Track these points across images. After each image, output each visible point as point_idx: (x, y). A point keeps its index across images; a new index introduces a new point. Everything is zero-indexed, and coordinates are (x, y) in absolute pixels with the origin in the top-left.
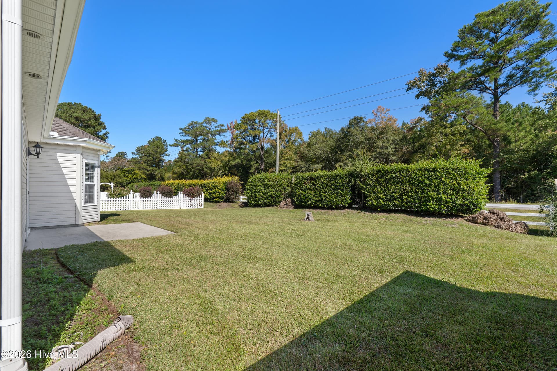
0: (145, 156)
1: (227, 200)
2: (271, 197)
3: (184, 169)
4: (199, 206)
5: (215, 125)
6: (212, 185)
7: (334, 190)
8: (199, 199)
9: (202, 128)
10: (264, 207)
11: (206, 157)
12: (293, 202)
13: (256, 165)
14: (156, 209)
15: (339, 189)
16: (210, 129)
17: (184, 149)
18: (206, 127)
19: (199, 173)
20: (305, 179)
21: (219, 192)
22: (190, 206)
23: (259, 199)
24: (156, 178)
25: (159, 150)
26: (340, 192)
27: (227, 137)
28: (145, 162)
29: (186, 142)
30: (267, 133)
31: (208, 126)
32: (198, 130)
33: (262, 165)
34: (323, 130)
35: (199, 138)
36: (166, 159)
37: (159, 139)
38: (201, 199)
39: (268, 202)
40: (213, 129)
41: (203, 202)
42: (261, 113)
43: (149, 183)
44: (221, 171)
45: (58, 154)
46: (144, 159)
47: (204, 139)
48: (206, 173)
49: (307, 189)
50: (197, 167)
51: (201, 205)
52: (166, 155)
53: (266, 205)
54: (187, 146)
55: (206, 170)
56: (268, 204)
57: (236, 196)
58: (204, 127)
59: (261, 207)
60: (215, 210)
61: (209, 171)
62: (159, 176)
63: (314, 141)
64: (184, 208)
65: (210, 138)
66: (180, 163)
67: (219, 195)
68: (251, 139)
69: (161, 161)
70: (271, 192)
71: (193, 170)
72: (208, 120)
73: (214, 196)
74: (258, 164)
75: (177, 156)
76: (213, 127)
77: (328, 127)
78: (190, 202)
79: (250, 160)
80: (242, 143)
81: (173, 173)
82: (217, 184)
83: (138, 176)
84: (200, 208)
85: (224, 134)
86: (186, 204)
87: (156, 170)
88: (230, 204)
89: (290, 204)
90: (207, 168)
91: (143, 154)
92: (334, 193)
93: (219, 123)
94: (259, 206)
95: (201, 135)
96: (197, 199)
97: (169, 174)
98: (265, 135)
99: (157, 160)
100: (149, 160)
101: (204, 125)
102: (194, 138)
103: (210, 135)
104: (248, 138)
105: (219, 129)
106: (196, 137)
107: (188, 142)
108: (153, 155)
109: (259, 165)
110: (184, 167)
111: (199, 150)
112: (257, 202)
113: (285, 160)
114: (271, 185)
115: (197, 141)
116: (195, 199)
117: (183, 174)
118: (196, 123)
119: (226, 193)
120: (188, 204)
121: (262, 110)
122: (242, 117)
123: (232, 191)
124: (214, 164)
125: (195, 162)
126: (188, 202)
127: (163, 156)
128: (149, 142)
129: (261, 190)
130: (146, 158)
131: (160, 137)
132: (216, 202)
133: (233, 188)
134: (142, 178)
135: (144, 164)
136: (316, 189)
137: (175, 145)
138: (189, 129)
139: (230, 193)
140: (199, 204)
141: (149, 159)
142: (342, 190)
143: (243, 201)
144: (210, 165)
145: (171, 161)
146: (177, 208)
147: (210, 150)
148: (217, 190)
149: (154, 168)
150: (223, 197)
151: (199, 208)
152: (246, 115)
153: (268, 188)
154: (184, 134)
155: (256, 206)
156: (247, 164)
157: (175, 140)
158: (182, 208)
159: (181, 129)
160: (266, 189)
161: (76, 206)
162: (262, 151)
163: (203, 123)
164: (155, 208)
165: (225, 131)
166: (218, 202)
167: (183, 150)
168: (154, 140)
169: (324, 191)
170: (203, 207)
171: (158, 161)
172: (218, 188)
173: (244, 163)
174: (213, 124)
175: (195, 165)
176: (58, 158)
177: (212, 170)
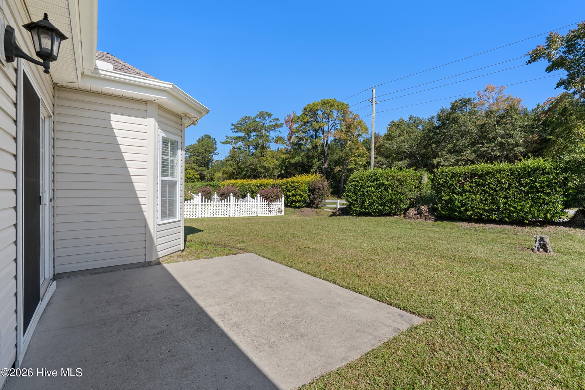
0: (194, 155)
1: (310, 205)
2: (391, 202)
3: (235, 169)
4: (278, 213)
5: (270, 120)
6: (290, 185)
7: (527, 193)
8: (278, 203)
9: (256, 123)
10: (378, 216)
11: (260, 155)
12: (433, 211)
13: (318, 163)
14: (228, 216)
15: (538, 192)
16: (264, 124)
17: (236, 147)
18: (259, 122)
19: (252, 172)
20: (460, 176)
21: (301, 195)
22: (268, 212)
23: (370, 205)
24: (206, 178)
25: (208, 149)
26: (543, 196)
27: (284, 132)
28: (194, 162)
29: (238, 140)
30: (331, 126)
31: (262, 120)
32: (251, 126)
33: (325, 163)
34: (406, 119)
35: (252, 134)
36: (215, 158)
37: (208, 137)
38: (280, 203)
39: (386, 210)
40: (267, 124)
41: (283, 208)
42: (326, 102)
43: (205, 184)
44: (277, 170)
45: (113, 117)
46: (194, 159)
47: (257, 136)
48: (260, 173)
49: (465, 191)
50: (251, 166)
51: (281, 211)
52: (216, 154)
53: (381, 214)
54: (239, 143)
55: (259, 169)
56: (386, 212)
57: (322, 200)
58: (257, 122)
59: (373, 216)
60: (298, 218)
61: (262, 170)
62: (208, 176)
63: (398, 132)
64: (261, 215)
65: (264, 133)
66: (230, 162)
67: (301, 198)
68: (312, 134)
69: (210, 160)
70: (390, 195)
71: (246, 169)
72: (262, 115)
73: (294, 199)
74: (320, 162)
75: (228, 155)
76: (267, 122)
77: (414, 115)
78: (268, 207)
79: (313, 157)
80: (302, 139)
81: (224, 172)
82: (296, 184)
83: (191, 176)
84: (280, 215)
85: (280, 129)
86: (263, 210)
87: (205, 170)
88: (313, 209)
89: (427, 213)
90: (260, 167)
91: (191, 153)
92: (527, 199)
93: (273, 117)
94: (369, 214)
95: (254, 131)
96: (276, 203)
97: (219, 174)
98: (330, 128)
99: (206, 159)
100: (198, 160)
101: (257, 120)
102: (247, 134)
103: (263, 131)
104: (308, 132)
105: (274, 124)
106: (249, 133)
107: (241, 140)
108: (203, 154)
109: (322, 163)
110: (235, 166)
111: (251, 147)
112: (366, 209)
113: (356, 156)
114: (391, 186)
115: (249, 138)
116: (274, 203)
117: (234, 174)
118: (249, 118)
119: (309, 196)
120: (265, 210)
121: (326, 99)
122: (304, 108)
123: (318, 193)
124: (270, 162)
125: (248, 161)
126: (265, 207)
127: (212, 155)
128: (198, 141)
129: (373, 192)
130: (196, 157)
131: (209, 135)
132: (296, 207)
133: (319, 189)
134: (195, 178)
135: (193, 164)
136: (484, 191)
137: (227, 143)
138: (241, 124)
139: (316, 196)
140: (278, 210)
141: (198, 158)
142: (548, 194)
143: (341, 207)
144: (264, 164)
145: (218, 161)
146: (253, 215)
147: (264, 148)
148: (298, 192)
149: (204, 168)
150: (306, 201)
151: (278, 215)
152: (309, 105)
153: (385, 190)
154: (236, 130)
155: (361, 214)
156: (308, 162)
157: (227, 137)
158: (259, 215)
159: (233, 125)
160: (381, 192)
161: (146, 226)
162: (326, 147)
163: (257, 117)
164: (228, 214)
165: (281, 126)
166: (299, 207)
167: (234, 148)
168: (203, 139)
169: (502, 196)
170: (283, 213)
171: (208, 160)
172: (299, 190)
173: (305, 160)
174: (267, 118)
175: (248, 164)
176: (114, 125)
177: (266, 169)
